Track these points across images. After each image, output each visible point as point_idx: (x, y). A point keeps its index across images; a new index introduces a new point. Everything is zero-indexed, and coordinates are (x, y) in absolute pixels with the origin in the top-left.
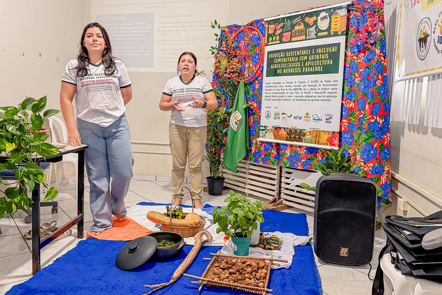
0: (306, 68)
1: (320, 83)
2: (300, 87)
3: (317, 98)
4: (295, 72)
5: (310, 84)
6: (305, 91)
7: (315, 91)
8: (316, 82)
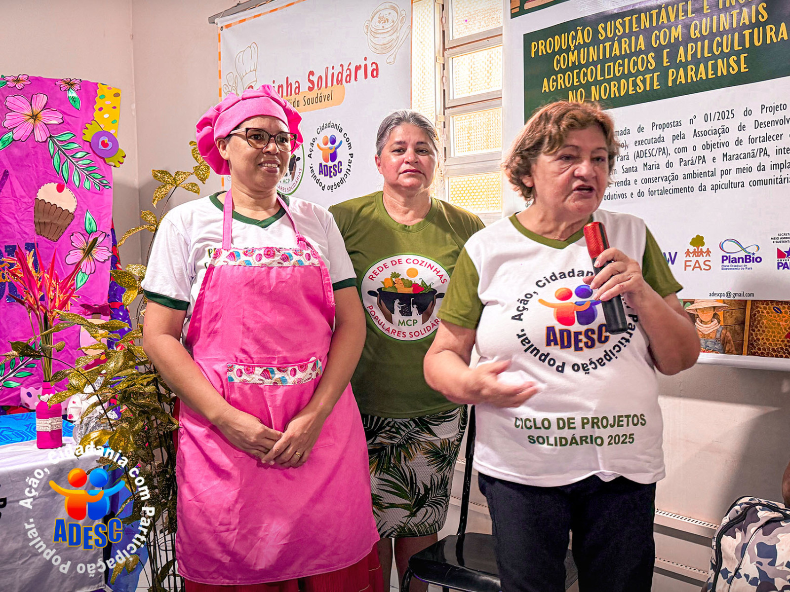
0: (681, 69)
1: (740, 118)
2: (661, 145)
3: (734, 177)
4: (635, 89)
5: (702, 126)
6: (683, 155)
7: (724, 150)
8: (723, 115)
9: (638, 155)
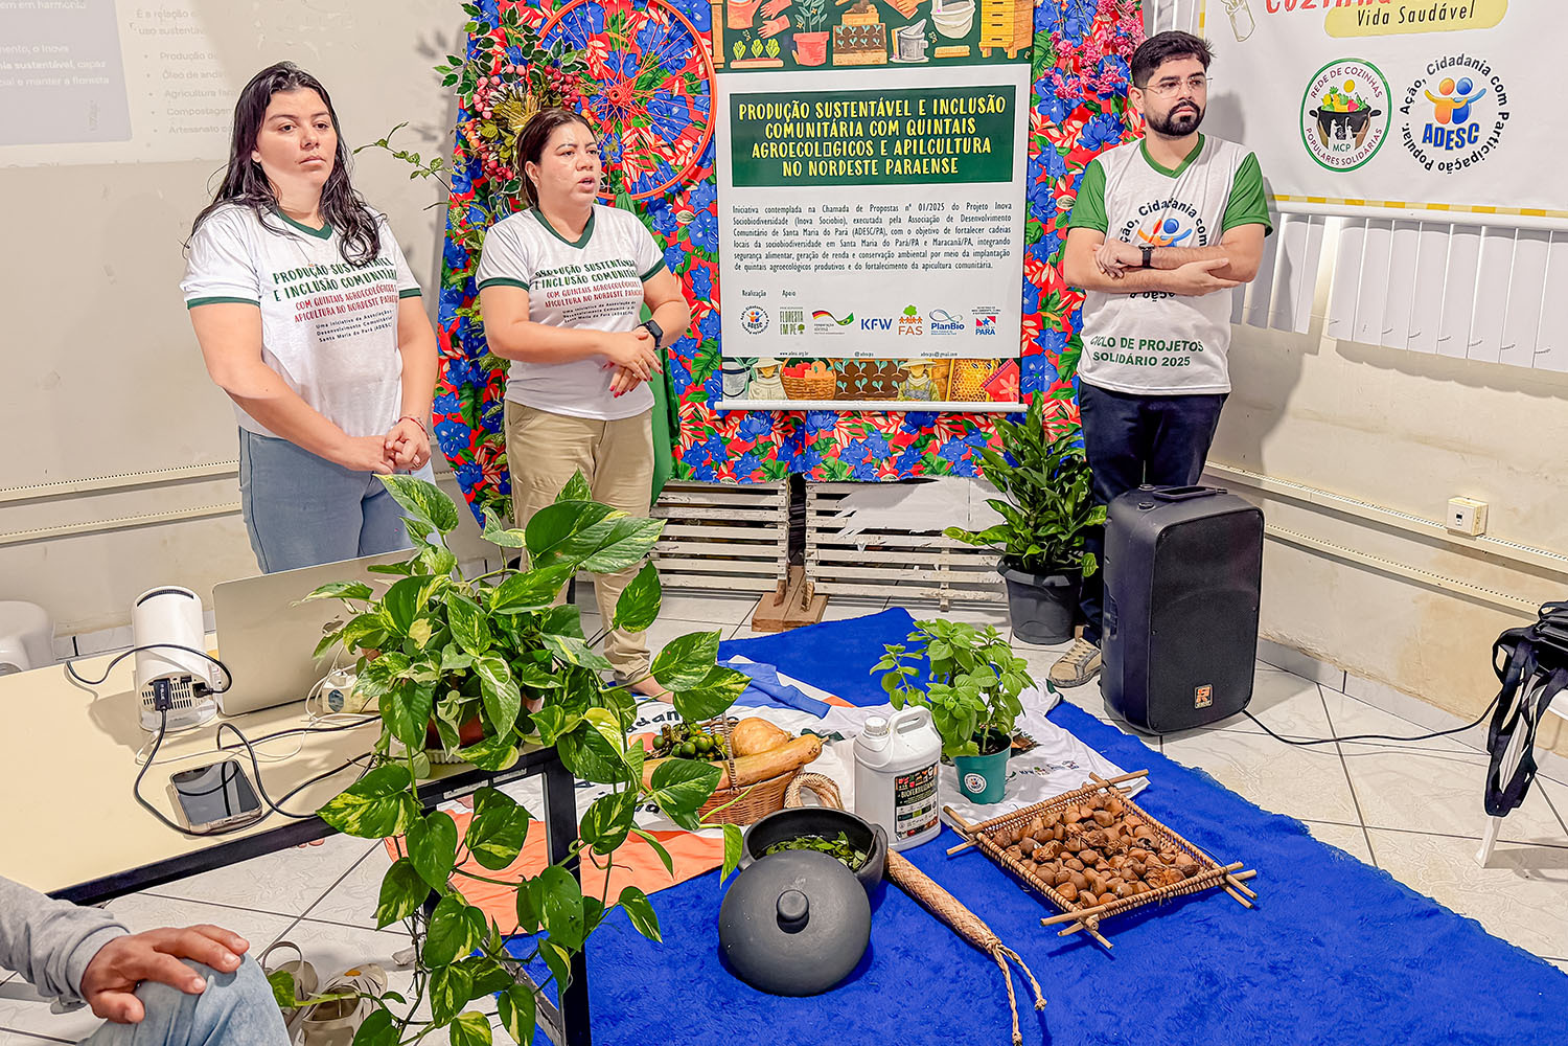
0: (898, 161)
2: (879, 225)
3: (943, 260)
4: (854, 172)
5: (916, 214)
6: (897, 236)
7: (935, 236)
8: (934, 207)
9: (856, 232)
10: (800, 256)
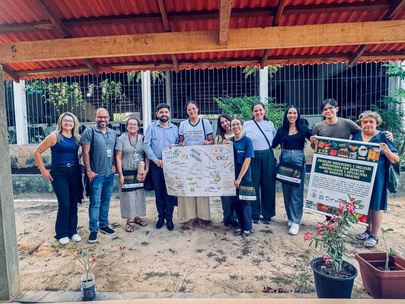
0: (347, 174)
1: (356, 185)
2: (342, 184)
3: (354, 193)
4: (338, 174)
5: (349, 184)
6: (345, 187)
7: (353, 189)
8: (353, 184)
9: (337, 185)
10: (325, 186)
